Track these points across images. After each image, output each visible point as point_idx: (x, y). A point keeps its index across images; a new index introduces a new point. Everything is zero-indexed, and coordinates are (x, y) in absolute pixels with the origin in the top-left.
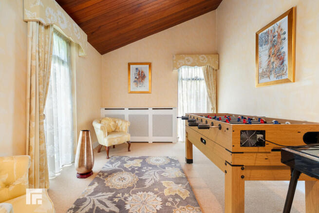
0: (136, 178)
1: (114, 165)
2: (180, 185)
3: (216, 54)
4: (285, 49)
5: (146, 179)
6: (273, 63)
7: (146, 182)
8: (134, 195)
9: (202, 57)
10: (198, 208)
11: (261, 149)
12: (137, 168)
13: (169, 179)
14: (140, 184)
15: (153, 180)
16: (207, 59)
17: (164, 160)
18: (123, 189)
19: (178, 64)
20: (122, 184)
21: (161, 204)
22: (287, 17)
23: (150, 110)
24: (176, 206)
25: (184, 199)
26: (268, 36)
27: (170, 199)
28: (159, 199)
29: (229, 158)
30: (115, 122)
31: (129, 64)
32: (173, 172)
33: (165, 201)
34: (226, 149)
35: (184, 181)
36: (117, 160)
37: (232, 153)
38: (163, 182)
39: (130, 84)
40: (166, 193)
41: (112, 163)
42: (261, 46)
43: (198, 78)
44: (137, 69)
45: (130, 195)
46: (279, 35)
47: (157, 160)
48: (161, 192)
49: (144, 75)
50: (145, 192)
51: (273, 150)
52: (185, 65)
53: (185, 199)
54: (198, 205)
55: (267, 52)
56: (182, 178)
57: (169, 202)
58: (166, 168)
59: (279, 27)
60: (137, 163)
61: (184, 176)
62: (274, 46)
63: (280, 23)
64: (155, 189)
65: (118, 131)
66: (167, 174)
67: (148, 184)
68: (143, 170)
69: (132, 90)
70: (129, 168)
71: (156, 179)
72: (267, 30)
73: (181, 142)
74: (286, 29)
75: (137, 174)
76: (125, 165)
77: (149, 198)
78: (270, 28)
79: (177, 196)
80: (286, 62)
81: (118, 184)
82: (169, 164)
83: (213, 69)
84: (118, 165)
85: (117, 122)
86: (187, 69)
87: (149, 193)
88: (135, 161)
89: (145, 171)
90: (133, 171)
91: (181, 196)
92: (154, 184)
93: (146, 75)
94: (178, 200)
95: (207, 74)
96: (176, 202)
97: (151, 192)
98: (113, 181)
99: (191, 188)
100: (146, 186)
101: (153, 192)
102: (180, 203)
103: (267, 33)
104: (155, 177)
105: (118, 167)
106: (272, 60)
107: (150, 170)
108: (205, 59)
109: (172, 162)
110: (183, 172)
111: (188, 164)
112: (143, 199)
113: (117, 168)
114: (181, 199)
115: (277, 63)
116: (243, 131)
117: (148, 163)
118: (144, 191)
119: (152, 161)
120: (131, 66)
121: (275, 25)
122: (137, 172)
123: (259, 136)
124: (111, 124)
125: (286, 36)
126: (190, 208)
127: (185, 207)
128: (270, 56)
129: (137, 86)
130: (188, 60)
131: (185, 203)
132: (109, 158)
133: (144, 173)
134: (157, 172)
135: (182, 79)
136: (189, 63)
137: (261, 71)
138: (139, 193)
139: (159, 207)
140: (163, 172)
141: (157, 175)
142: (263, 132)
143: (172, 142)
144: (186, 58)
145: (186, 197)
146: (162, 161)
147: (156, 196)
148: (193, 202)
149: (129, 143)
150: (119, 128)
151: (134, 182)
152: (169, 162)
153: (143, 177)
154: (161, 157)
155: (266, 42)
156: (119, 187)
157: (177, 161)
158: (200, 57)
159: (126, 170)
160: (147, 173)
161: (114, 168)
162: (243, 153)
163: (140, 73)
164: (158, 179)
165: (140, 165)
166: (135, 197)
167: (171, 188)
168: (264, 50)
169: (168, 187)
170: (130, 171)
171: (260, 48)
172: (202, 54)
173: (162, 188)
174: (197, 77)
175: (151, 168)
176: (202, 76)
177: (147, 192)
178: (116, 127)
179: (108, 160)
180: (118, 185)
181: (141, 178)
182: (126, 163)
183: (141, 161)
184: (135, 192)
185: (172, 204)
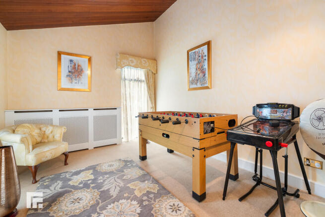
0: (96, 193)
1: (52, 188)
2: (147, 182)
3: (155, 60)
4: (206, 66)
5: (109, 189)
6: (199, 74)
7: (110, 193)
8: (104, 212)
9: (144, 61)
10: (170, 194)
11: (213, 134)
12: (90, 181)
13: (133, 180)
14: (105, 197)
15: (117, 187)
16: (147, 63)
17: (118, 164)
18: (84, 211)
19: (122, 63)
20: (81, 205)
21: (140, 206)
22: (206, 46)
23: (91, 111)
24: (153, 202)
25: (156, 192)
26: (195, 55)
27: (145, 198)
28: (135, 203)
29: (197, 144)
30: (40, 129)
31: (59, 54)
32: (134, 173)
33: (141, 202)
34: (194, 138)
35: (148, 177)
36: (54, 180)
37: (200, 140)
38: (129, 185)
39: (60, 79)
40: (138, 194)
41: (47, 187)
42: (191, 61)
43: (140, 79)
44: (71, 61)
45: (98, 213)
46: (202, 57)
47: (111, 166)
48: (133, 195)
49: (82, 70)
50: (116, 203)
51: (218, 133)
52: (129, 65)
53: (158, 193)
54: (169, 192)
55: (195, 66)
56: (145, 175)
57: (145, 201)
58: (125, 170)
59: (202, 51)
60: (88, 176)
61: (146, 173)
62: (199, 63)
63: (203, 48)
64: (125, 195)
65: (46, 141)
66: (129, 176)
67: (114, 193)
68: (99, 181)
69: (63, 86)
70: (80, 184)
71: (120, 186)
72: (195, 50)
73: (125, 142)
74: (206, 53)
75: (93, 188)
76: (71, 183)
77: (123, 206)
78: (197, 50)
79: (149, 193)
80: (207, 75)
81: (73, 208)
82: (126, 166)
83: (153, 73)
84: (59, 186)
85: (43, 129)
86: (130, 70)
87: (121, 201)
88: (82, 175)
89: (102, 181)
90: (86, 186)
91: (152, 191)
92: (120, 191)
93: (84, 70)
94: (152, 196)
95: (147, 76)
96: (151, 198)
97: (122, 199)
98: (64, 208)
99: (156, 181)
100: (113, 196)
101: (125, 199)
102: (155, 198)
103: (195, 52)
104: (118, 184)
105: (60, 188)
106: (198, 72)
107: (108, 178)
108: (146, 62)
109: (127, 163)
110: (143, 170)
111: (143, 162)
112: (118, 210)
113: (60, 190)
114: (154, 193)
115: (201, 75)
116: (205, 123)
117: (101, 171)
118: (114, 203)
119: (105, 168)
120: (63, 56)
121: (200, 49)
122: (92, 185)
123: (212, 125)
124: (34, 133)
125: (206, 58)
126: (165, 198)
127: (161, 199)
128: (197, 69)
129: (72, 82)
130: (132, 62)
131: (158, 195)
132: (36, 182)
133: (102, 183)
134: (117, 178)
135: (125, 79)
136: (133, 64)
137: (191, 79)
138: (110, 207)
139: (139, 210)
140: (124, 175)
141: (119, 181)
142: (213, 122)
143: (116, 144)
144: (130, 59)
145: (157, 190)
146: (116, 165)
147: (129, 200)
148: (164, 192)
149: (66, 155)
150: (48, 137)
151: (96, 197)
152: (124, 164)
153: (105, 188)
154: (112, 161)
155: (194, 59)
156: (78, 211)
157: (131, 162)
158: (142, 60)
159: (76, 188)
160: (106, 183)
161: (56, 192)
162: (204, 139)
163: (76, 66)
164: (122, 184)
165: (92, 177)
166: (108, 212)
167: (140, 187)
168: (193, 64)
169: (137, 188)
170: (83, 187)
171: (190, 62)
172: (144, 58)
173: (132, 191)
174: (138, 78)
175: (108, 176)
176: (143, 78)
177: (118, 202)
178: (43, 135)
179: (37, 185)
180: (76, 209)
181: (102, 189)
182: (70, 180)
183: (91, 171)
184: (104, 208)
185: (149, 201)
